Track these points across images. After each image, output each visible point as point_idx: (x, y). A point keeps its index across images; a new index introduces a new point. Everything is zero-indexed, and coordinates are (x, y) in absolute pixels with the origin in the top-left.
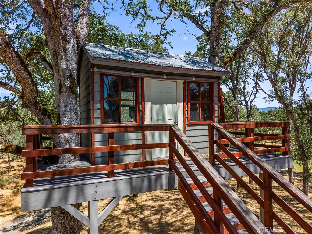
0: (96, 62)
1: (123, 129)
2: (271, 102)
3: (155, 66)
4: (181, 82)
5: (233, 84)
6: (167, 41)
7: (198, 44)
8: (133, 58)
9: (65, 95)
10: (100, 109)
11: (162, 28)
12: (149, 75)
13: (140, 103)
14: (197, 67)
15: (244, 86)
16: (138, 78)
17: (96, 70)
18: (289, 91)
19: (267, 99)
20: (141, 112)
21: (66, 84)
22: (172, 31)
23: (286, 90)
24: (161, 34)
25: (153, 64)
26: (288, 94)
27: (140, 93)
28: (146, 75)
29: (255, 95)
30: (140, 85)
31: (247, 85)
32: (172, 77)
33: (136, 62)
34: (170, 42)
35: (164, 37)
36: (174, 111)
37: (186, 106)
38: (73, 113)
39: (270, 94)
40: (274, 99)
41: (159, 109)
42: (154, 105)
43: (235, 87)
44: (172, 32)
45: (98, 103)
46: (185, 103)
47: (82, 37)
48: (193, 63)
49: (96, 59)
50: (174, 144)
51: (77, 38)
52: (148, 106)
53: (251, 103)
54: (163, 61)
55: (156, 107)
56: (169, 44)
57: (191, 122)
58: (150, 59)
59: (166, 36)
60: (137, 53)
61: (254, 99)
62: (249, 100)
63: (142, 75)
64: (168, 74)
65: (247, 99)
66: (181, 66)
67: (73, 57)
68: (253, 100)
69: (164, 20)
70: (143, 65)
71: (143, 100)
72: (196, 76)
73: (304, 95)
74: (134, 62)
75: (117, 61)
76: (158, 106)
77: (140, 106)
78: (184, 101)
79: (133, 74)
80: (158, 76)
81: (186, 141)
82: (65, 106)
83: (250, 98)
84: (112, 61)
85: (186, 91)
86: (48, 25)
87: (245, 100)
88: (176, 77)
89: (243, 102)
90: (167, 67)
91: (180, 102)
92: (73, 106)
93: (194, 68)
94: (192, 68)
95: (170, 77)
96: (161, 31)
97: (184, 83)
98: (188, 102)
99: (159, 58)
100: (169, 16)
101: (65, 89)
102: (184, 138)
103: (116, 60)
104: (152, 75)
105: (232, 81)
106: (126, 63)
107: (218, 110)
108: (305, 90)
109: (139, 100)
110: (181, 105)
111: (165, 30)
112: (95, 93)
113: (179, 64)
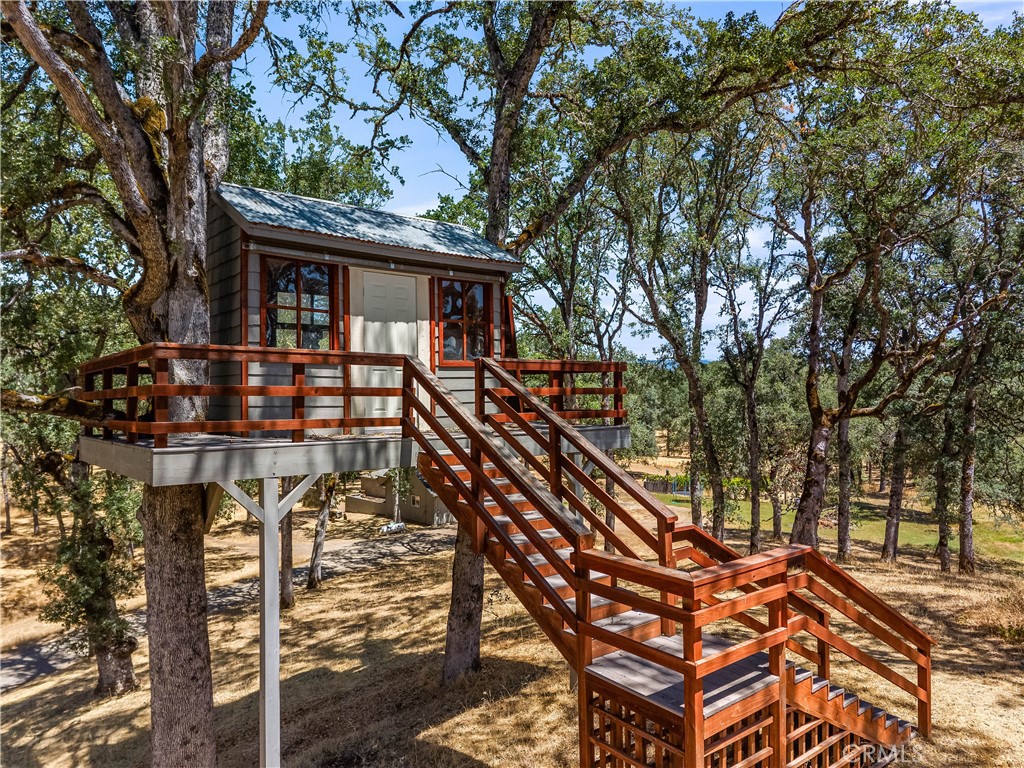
0: (256, 233)
1: (320, 358)
2: (646, 334)
3: (374, 245)
4: (425, 279)
5: (564, 286)
6: (389, 165)
7: (473, 172)
8: (328, 226)
9: (184, 295)
10: (260, 326)
11: (376, 131)
12: (360, 261)
13: (341, 318)
14: (459, 251)
15: (596, 293)
16: (337, 266)
17: (252, 247)
18: (695, 311)
19: (638, 327)
20: (341, 336)
21: (190, 272)
22: (403, 140)
23: (688, 307)
24: (373, 147)
25: (369, 241)
26: (692, 316)
27: (341, 297)
28: (353, 261)
29: (621, 320)
30: (341, 280)
31: (601, 290)
32: (408, 268)
33: (335, 234)
34: (397, 168)
35: (381, 154)
36: (410, 337)
37: (437, 329)
38: (199, 333)
39: (643, 315)
40: (652, 327)
41: (381, 332)
42: (370, 323)
43: (568, 293)
44: (404, 143)
45: (255, 314)
46: (433, 322)
47: (215, 175)
48: (450, 241)
49: (258, 226)
50: (412, 390)
51: (207, 177)
52: (357, 324)
53: (610, 338)
54: (387, 233)
55: (375, 327)
56: (395, 172)
57: (445, 361)
58: (362, 228)
59: (386, 149)
60: (330, 211)
61: (619, 328)
62: (607, 331)
63: (346, 260)
64: (397, 261)
65: (603, 328)
66: (425, 246)
67: (200, 216)
68: (615, 332)
69: (383, 114)
70: (349, 241)
71: (347, 312)
72: (455, 269)
73: (736, 321)
74: (331, 235)
75: (298, 233)
76: (377, 325)
77: (341, 323)
78: (432, 318)
79: (327, 257)
80: (378, 264)
81: (431, 380)
82: (184, 317)
83: (608, 325)
84: (288, 231)
85: (436, 296)
86: (139, 144)
87: (597, 332)
88: (415, 269)
89: (592, 335)
90: (397, 247)
91: (423, 320)
92: (199, 318)
93: (450, 253)
94: (446, 251)
95: (402, 267)
96: (373, 140)
97: (431, 281)
98: (440, 320)
99: (379, 226)
100: (396, 108)
101: (185, 282)
102: (429, 375)
103: (296, 229)
104: (366, 262)
105: (560, 280)
106: (315, 235)
107: (501, 340)
108: (737, 310)
109: (339, 311)
110: (425, 325)
111: (385, 136)
112: (249, 292)
113: (422, 242)
